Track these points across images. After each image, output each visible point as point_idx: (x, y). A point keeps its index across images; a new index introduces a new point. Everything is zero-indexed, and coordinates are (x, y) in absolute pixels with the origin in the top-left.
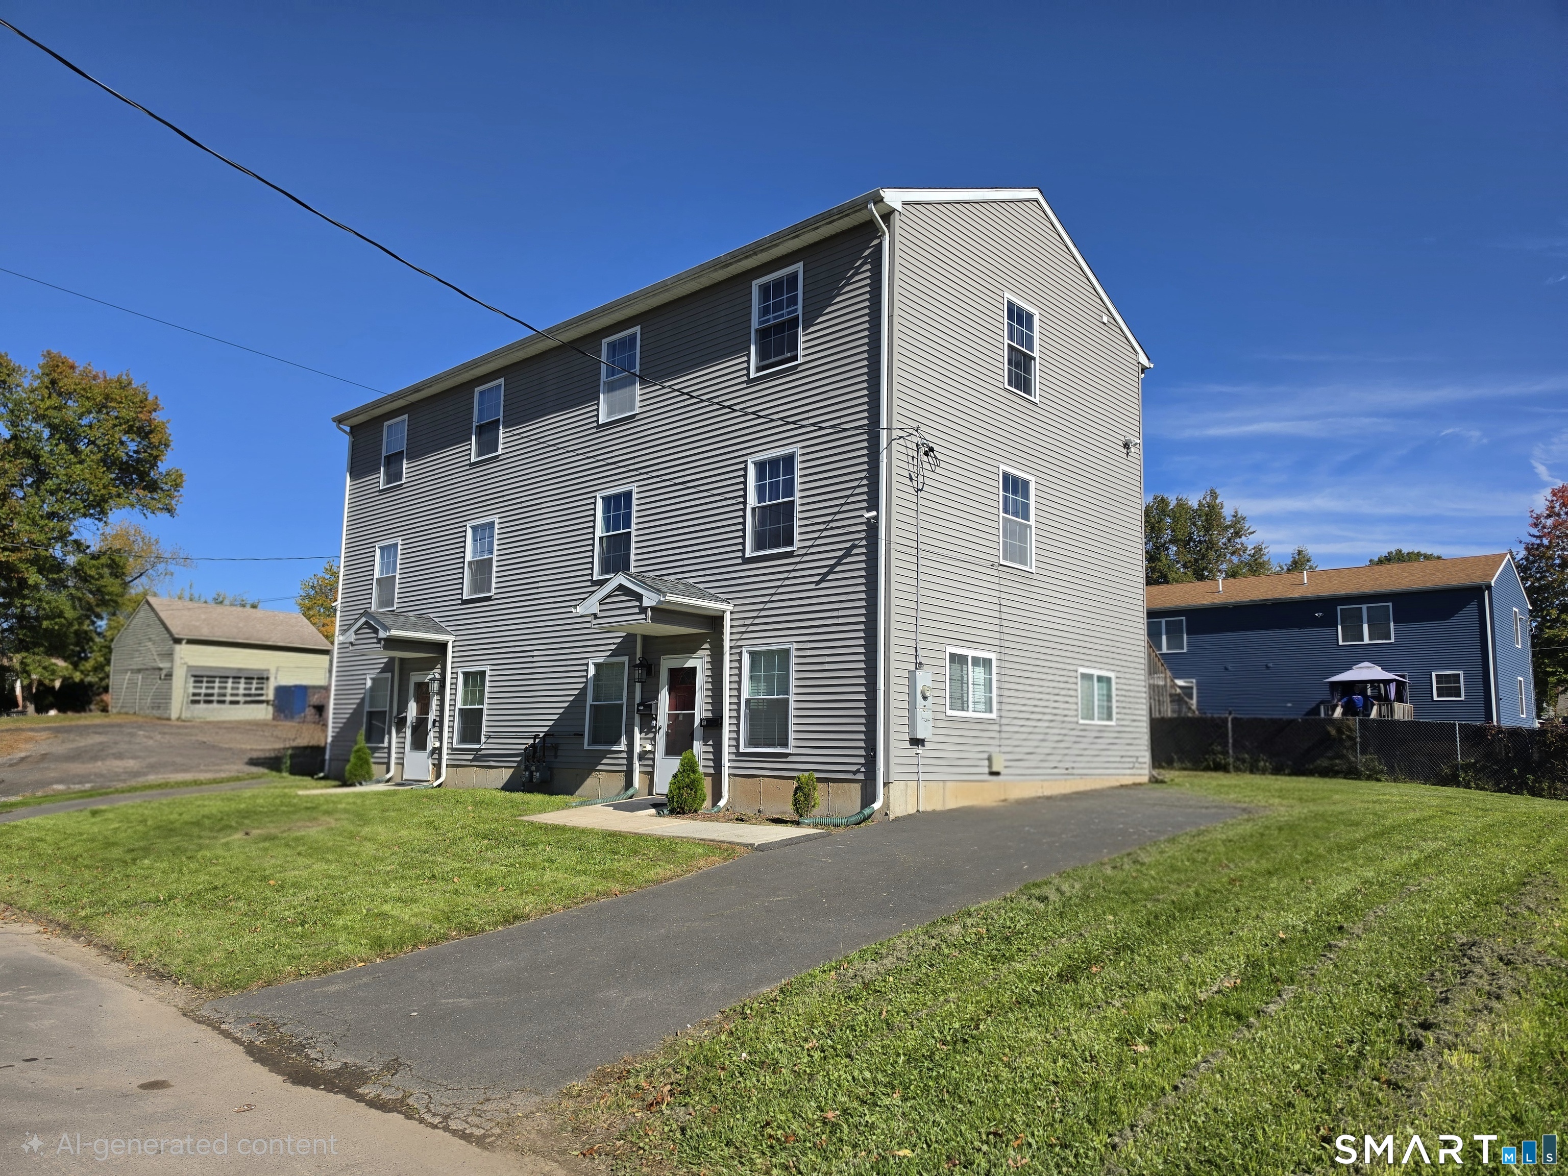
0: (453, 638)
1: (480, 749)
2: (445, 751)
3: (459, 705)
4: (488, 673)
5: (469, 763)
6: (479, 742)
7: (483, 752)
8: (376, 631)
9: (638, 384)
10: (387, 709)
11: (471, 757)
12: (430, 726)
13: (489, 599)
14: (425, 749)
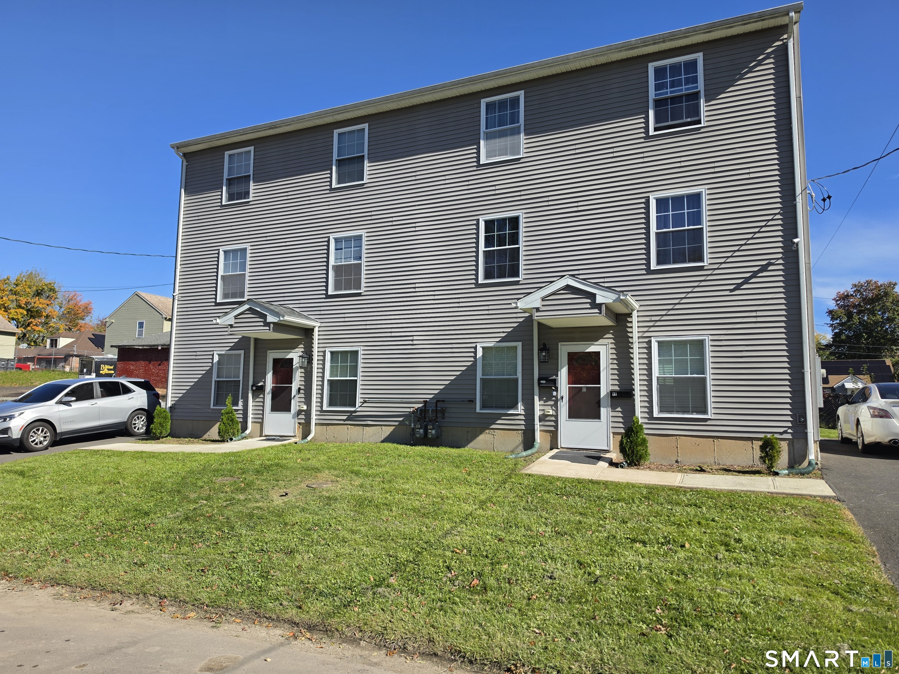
0: (319, 324)
1: (355, 412)
2: (314, 413)
3: (327, 376)
4: (361, 353)
5: (342, 422)
6: (354, 405)
7: (357, 414)
8: (264, 317)
9: (522, 135)
10: (241, 379)
11: (345, 418)
12: (294, 392)
13: (359, 295)
14: (288, 410)
